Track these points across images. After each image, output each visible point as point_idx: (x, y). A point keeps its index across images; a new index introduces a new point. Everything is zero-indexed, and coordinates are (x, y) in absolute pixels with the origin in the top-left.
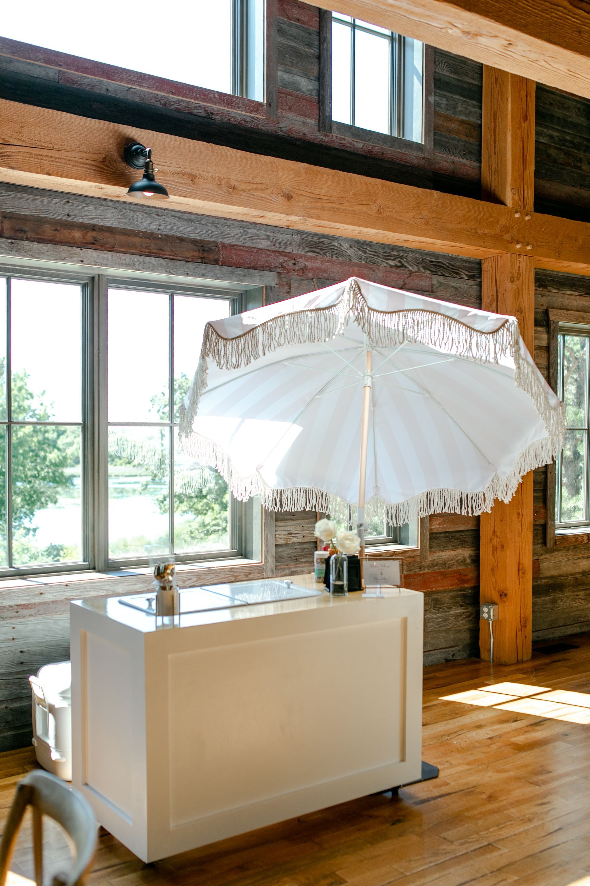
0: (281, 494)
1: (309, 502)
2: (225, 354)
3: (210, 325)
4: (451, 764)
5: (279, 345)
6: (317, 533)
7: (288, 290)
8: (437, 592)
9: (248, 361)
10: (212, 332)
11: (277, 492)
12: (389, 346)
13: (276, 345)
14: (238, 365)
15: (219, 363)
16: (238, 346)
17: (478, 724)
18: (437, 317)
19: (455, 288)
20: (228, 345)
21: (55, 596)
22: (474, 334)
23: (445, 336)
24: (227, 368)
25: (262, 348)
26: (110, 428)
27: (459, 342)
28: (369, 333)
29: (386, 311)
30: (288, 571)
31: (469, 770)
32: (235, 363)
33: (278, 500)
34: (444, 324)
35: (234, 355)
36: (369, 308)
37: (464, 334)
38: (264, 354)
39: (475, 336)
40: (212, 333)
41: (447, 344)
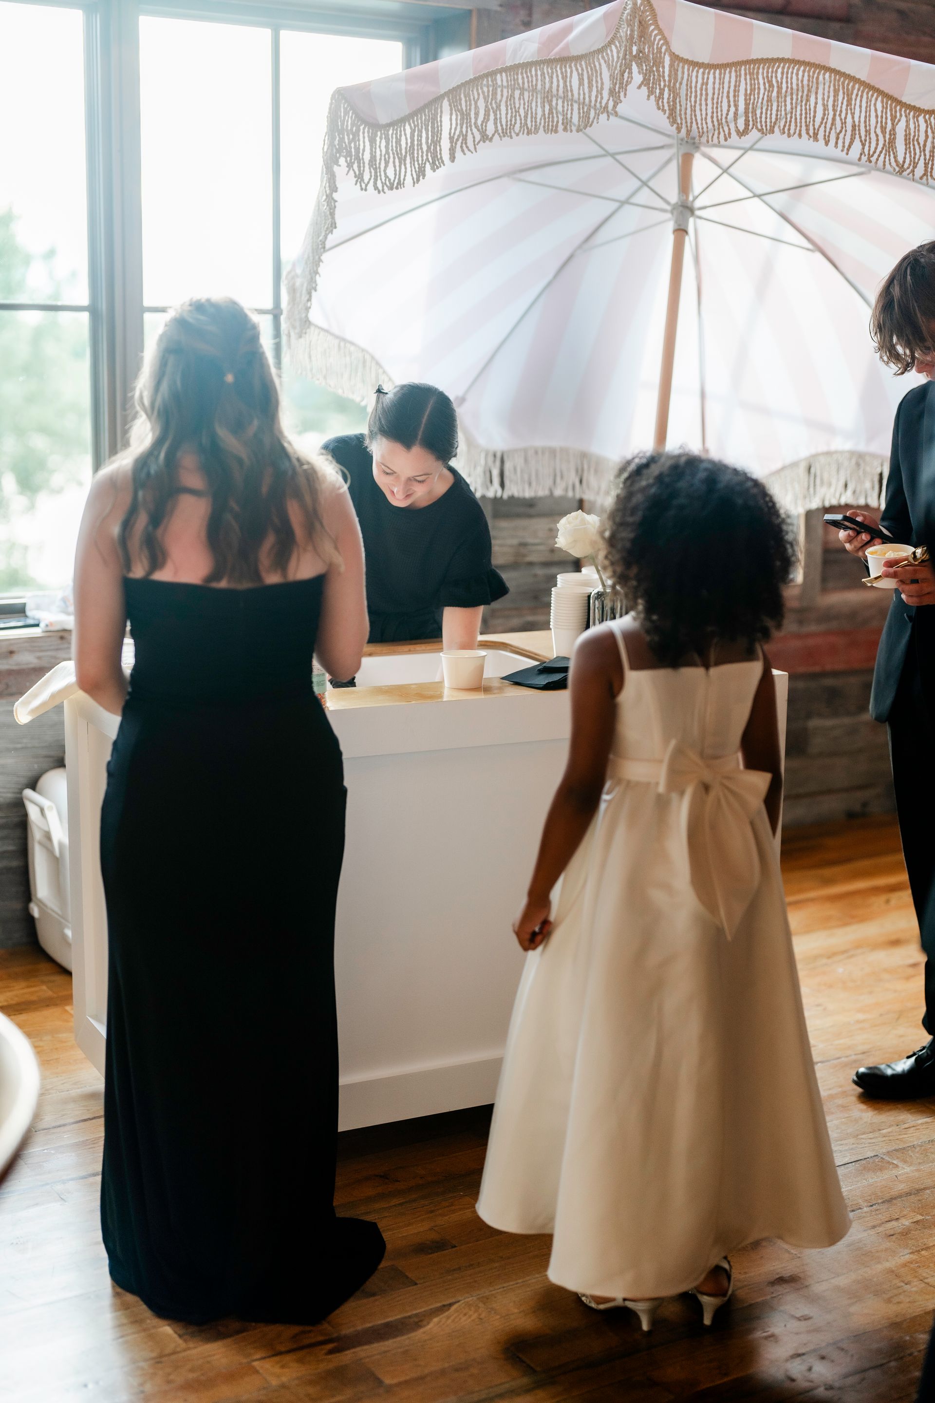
0: (502, 462)
1: (562, 477)
2: (373, 158)
3: (342, 96)
4: (825, 1009)
5: (485, 137)
6: (562, 542)
7: (527, 19)
8: (835, 674)
9: (421, 173)
10: (345, 109)
11: (495, 456)
12: (715, 140)
13: (478, 137)
14: (399, 183)
15: (359, 177)
16: (398, 142)
17: (894, 937)
18: (821, 77)
19: (900, 12)
20: (378, 139)
21: (39, 658)
22: (899, 111)
23: (838, 118)
24: (376, 188)
25: (449, 145)
26: (147, 316)
27: (868, 132)
28: (672, 110)
29: (716, 62)
30: (516, 622)
31: (858, 1022)
32: (392, 177)
33: (496, 473)
34: (836, 92)
35: (391, 160)
36: (675, 58)
37: (879, 114)
38: (453, 158)
39: (904, 119)
40: (346, 113)
41: (842, 136)
